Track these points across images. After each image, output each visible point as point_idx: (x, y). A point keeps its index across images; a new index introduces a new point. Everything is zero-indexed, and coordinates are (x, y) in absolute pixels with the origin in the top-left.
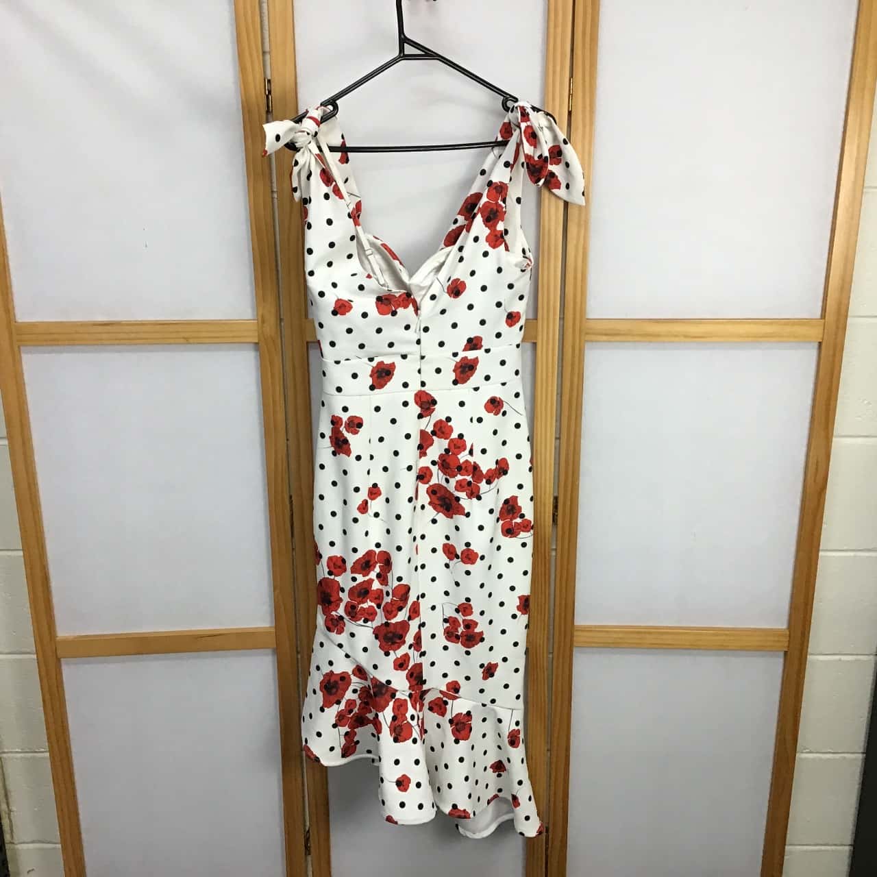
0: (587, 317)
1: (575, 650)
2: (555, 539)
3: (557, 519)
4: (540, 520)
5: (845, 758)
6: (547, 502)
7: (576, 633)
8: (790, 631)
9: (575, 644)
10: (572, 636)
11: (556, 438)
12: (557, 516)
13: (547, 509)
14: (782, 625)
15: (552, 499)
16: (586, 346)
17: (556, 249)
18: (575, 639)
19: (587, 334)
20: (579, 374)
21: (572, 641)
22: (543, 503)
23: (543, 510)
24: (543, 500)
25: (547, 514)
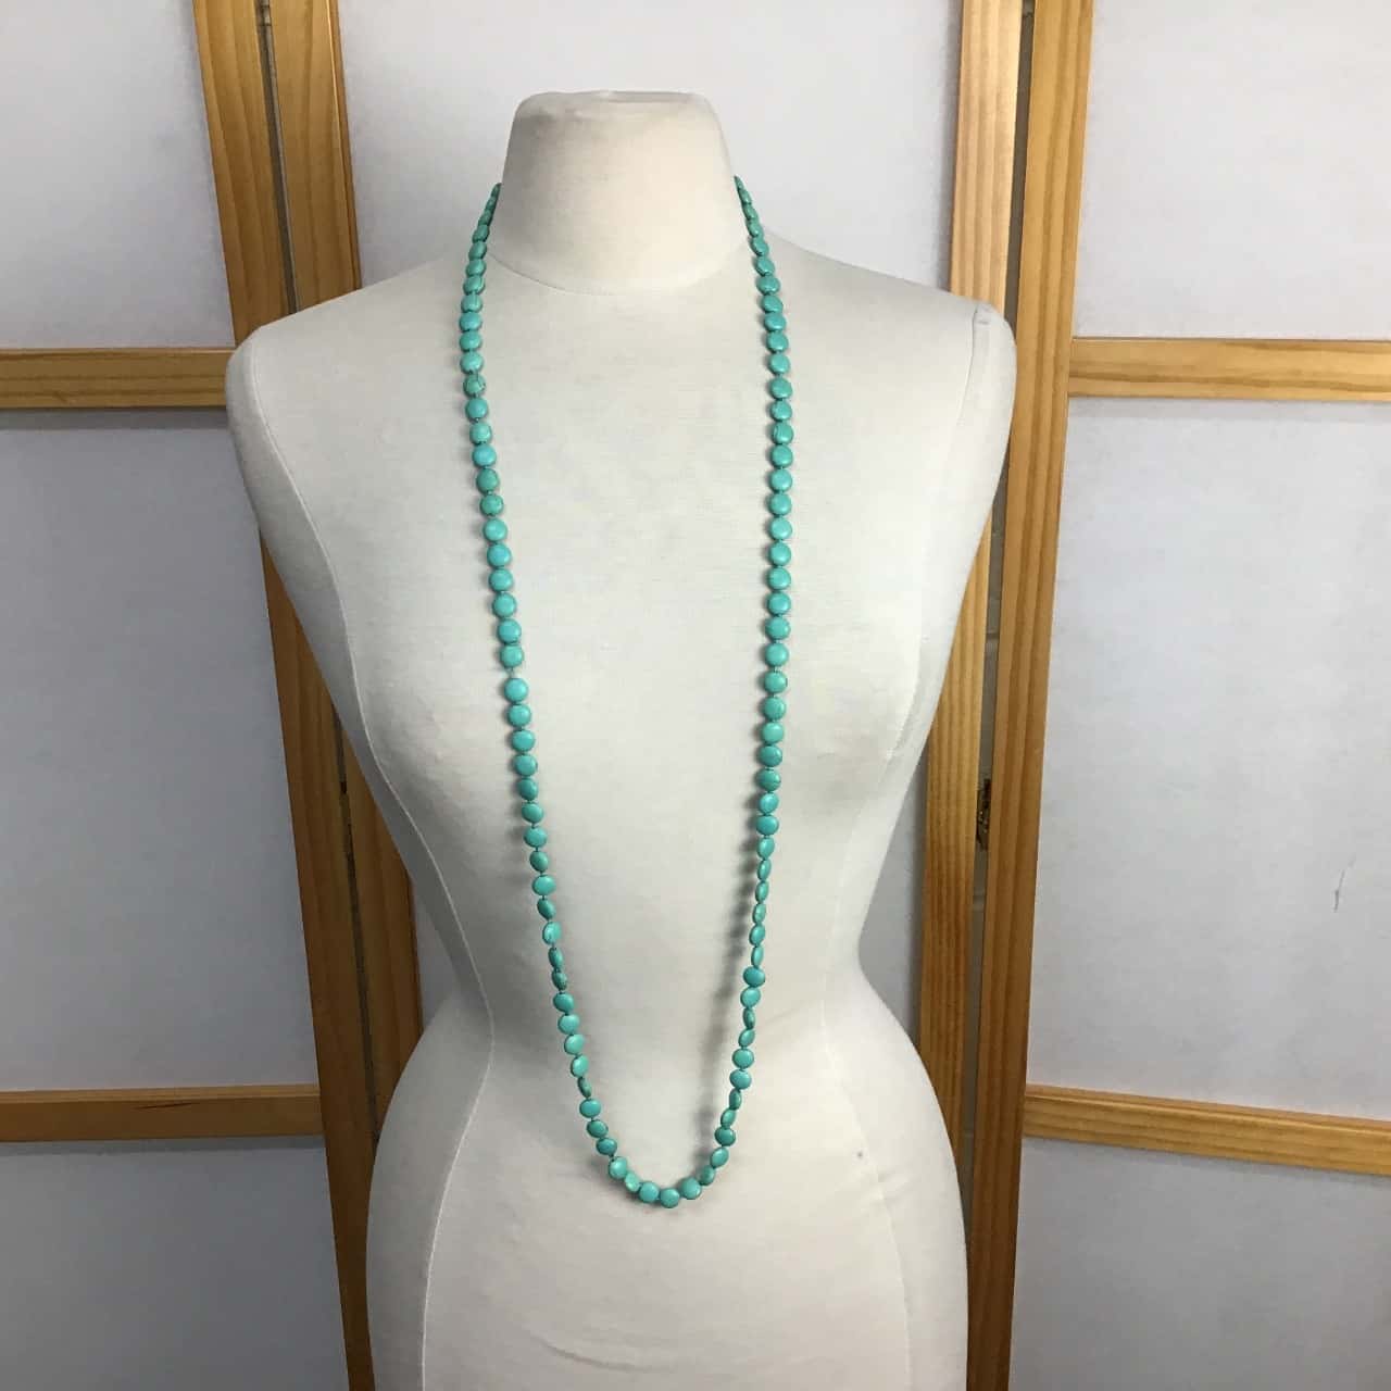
0: (1074, 333)
1: (1024, 1141)
3: (987, 835)
4: (948, 837)
6: (964, 796)
7: (1027, 1106)
9: (1025, 1130)
10: (1019, 1113)
11: (989, 636)
12: (987, 827)
13: (964, 815)
15: (975, 788)
16: (1071, 410)
17: (999, 148)
18: (1027, 1117)
19: (1073, 375)
20: (1049, 478)
21: (1018, 1120)
22: (953, 798)
23: (953, 814)
24: (953, 789)
25: (963, 823)
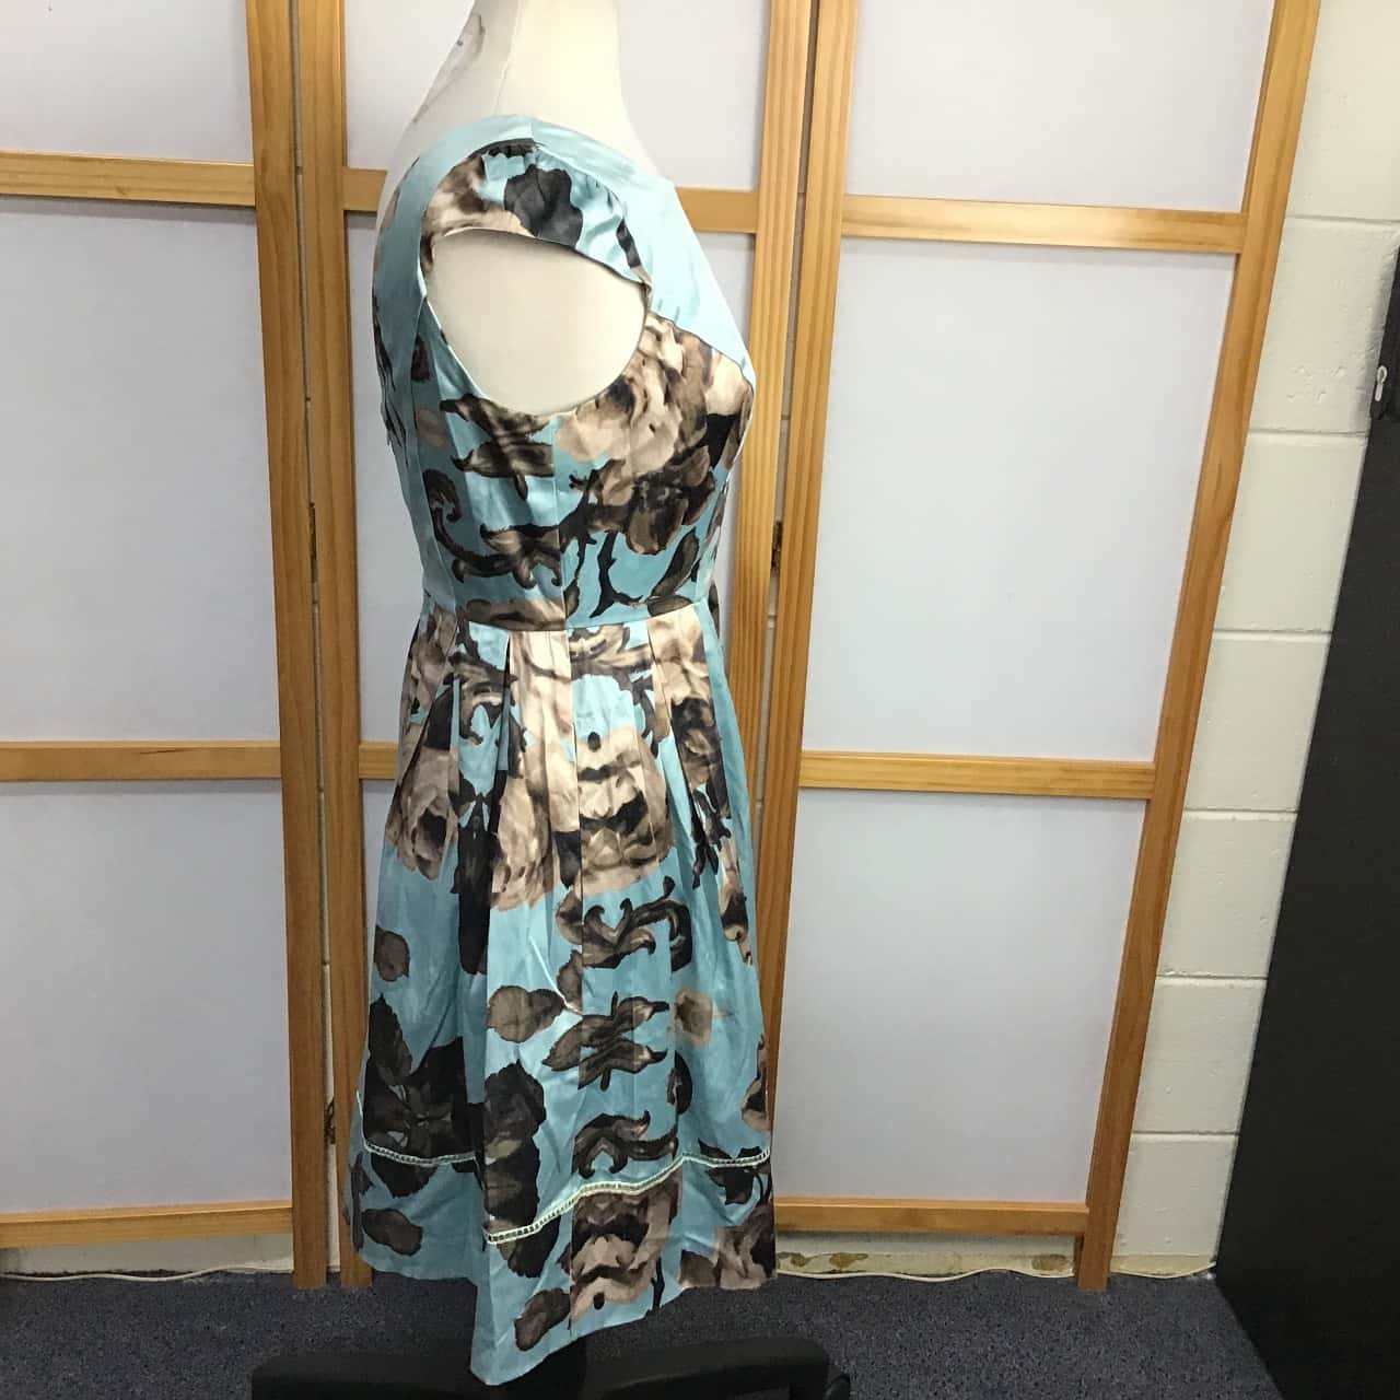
0: (847, 192)
1: (800, 793)
2: (774, 598)
3: (779, 561)
4: (751, 561)
5: (1232, 987)
7: (802, 764)
8: (1157, 768)
9: (801, 782)
10: (797, 768)
11: (783, 417)
14: (1145, 756)
15: (772, 526)
18: (802, 772)
19: (845, 221)
22: (756, 532)
23: (756, 543)
24: (756, 524)
25: (762, 550)
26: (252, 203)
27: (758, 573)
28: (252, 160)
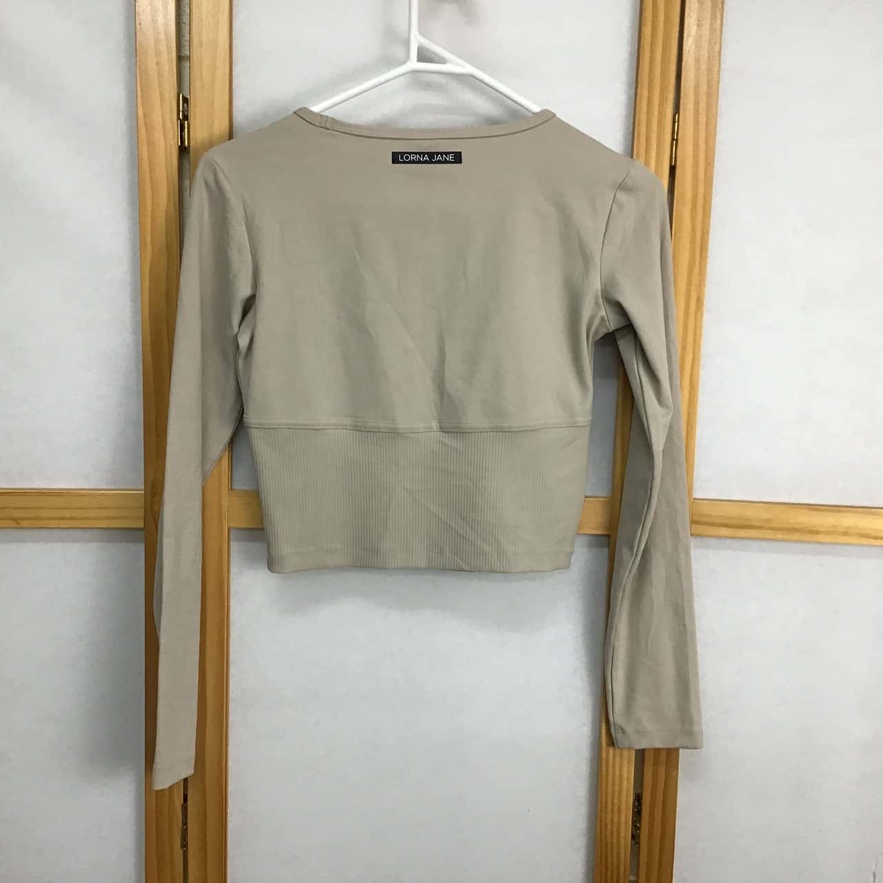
0: (694, 496)
3: (639, 835)
6: (624, 805)
13: (623, 818)
15: (631, 800)
16: (692, 544)
19: (693, 522)
22: (616, 808)
23: (616, 820)
24: (616, 801)
25: (623, 825)
26: (141, 525)
27: (619, 847)
28: (142, 487)
